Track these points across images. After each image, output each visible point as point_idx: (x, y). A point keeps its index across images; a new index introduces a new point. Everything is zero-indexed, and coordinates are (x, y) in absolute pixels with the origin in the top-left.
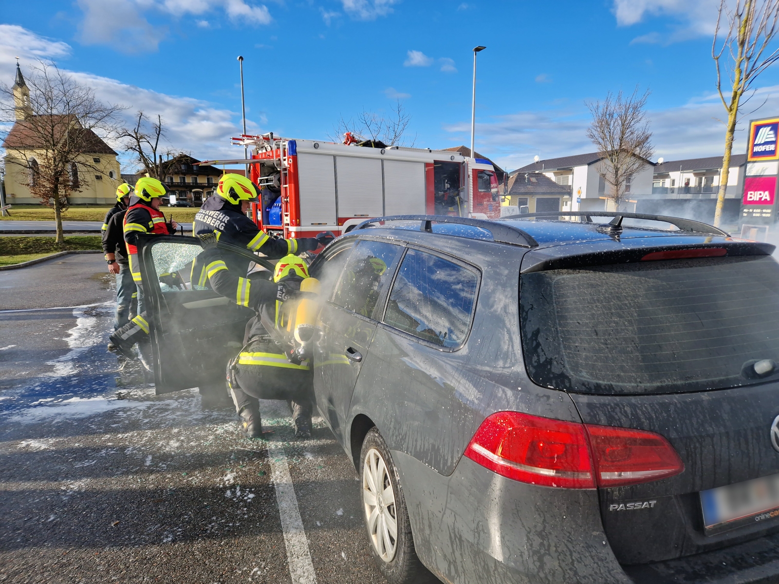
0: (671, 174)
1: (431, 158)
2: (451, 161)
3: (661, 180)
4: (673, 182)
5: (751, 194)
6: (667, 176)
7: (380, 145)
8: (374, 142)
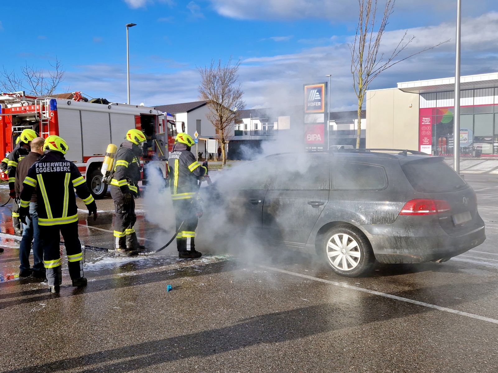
0: (244, 120)
1: (138, 112)
2: (150, 113)
3: (237, 125)
4: (246, 126)
5: (309, 136)
6: (241, 122)
7: (105, 102)
8: (102, 100)
